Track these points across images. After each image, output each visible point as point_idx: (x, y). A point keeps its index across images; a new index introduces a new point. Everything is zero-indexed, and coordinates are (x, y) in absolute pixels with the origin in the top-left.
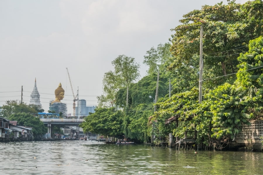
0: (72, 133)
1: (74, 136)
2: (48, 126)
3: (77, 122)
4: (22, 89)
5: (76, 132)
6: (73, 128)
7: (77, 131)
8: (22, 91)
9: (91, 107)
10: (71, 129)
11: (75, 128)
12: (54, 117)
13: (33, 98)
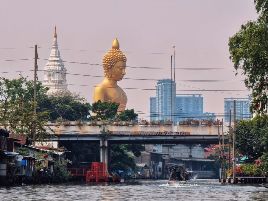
0: (153, 162)
1: (158, 169)
2: (101, 145)
3: (174, 134)
4: (36, 55)
5: (163, 161)
6: (154, 150)
7: (164, 157)
8: (36, 58)
9: (187, 99)
10: (151, 153)
11: (159, 149)
12: (115, 123)
13: (51, 77)
